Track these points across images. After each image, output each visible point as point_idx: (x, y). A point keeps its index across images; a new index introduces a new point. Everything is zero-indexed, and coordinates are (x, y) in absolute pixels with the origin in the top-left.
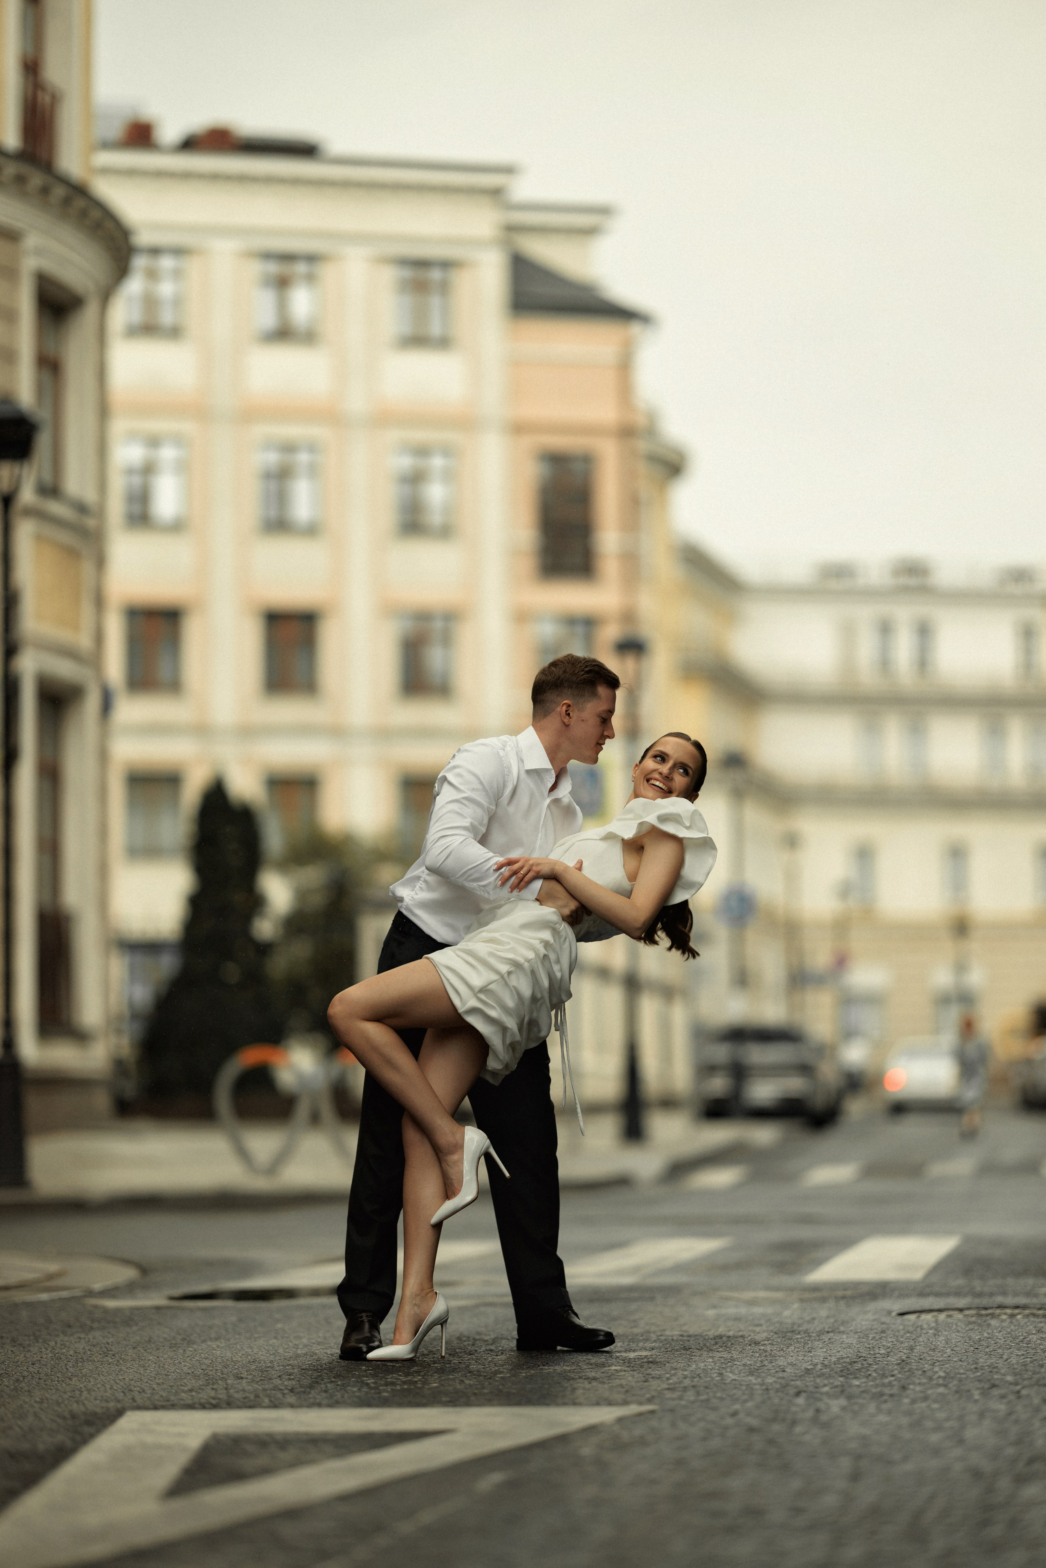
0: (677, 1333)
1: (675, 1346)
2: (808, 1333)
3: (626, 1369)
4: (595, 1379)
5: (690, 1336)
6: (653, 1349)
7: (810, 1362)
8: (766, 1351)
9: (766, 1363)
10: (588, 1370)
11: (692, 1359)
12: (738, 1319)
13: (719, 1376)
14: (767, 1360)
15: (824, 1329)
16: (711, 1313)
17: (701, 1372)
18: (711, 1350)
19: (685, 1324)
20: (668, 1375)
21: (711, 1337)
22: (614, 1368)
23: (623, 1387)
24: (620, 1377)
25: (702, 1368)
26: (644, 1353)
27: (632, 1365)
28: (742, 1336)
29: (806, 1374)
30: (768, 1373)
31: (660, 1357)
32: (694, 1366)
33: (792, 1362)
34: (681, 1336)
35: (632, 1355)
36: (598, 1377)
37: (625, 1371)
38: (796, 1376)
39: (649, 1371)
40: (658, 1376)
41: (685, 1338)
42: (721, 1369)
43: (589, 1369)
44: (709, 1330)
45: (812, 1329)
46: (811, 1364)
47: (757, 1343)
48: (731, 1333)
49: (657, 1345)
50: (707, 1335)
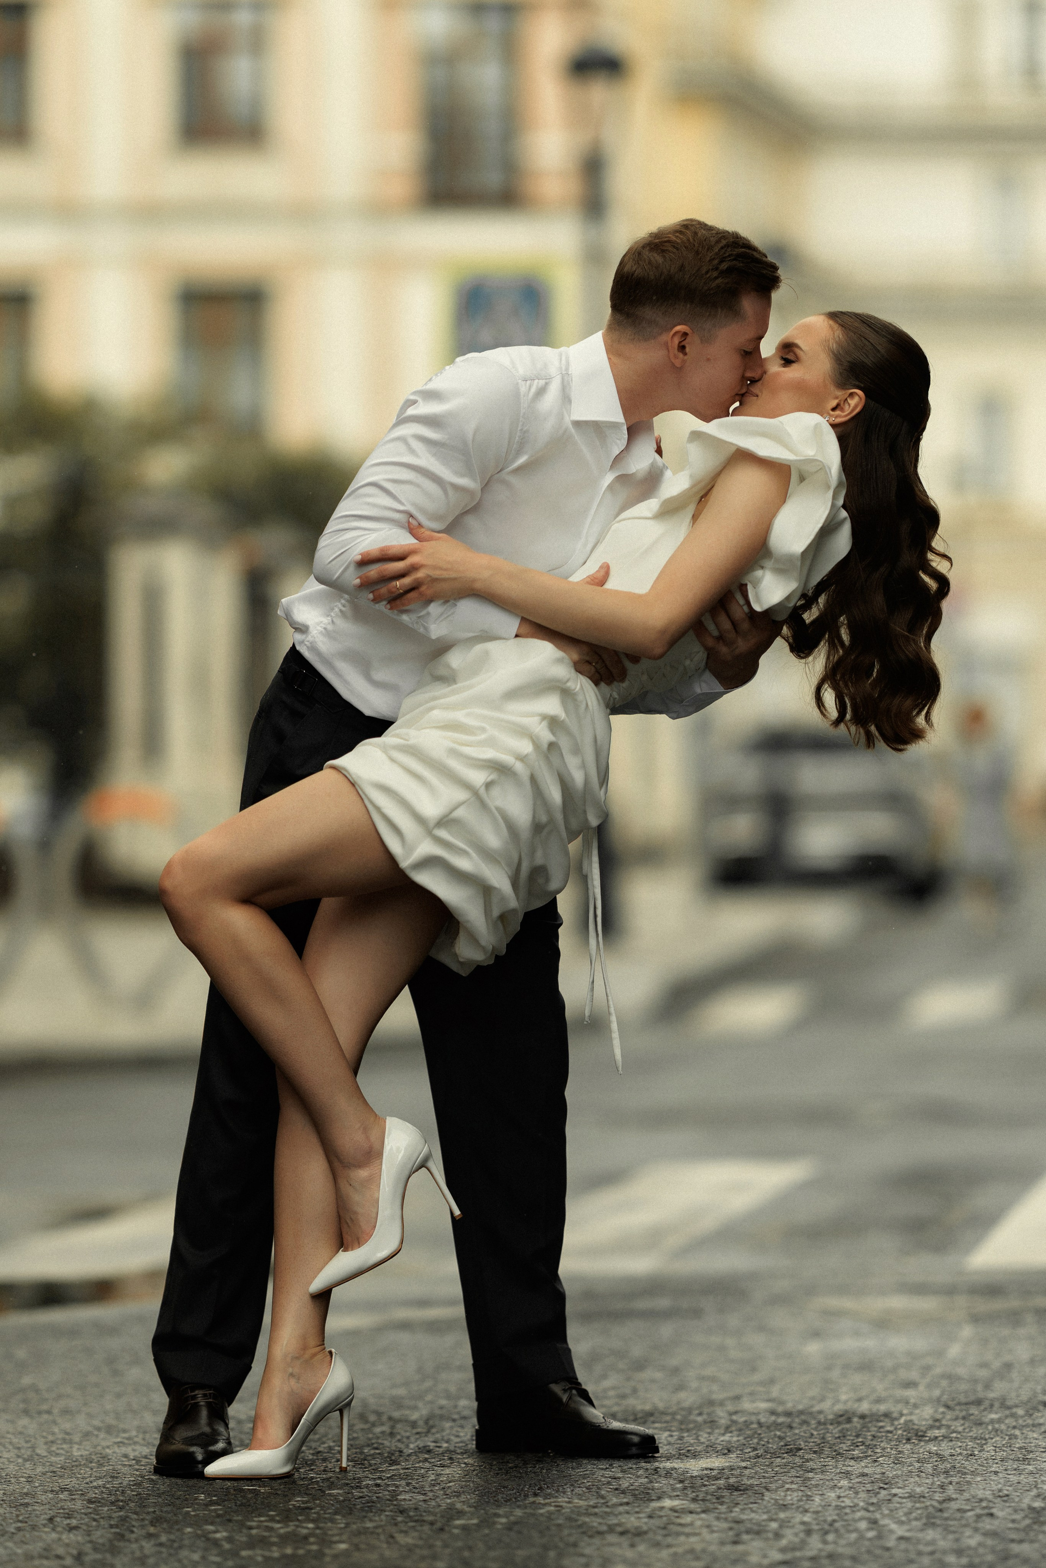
0: (764, 1405)
1: (768, 1442)
2: (1009, 1408)
3: (693, 1506)
4: (639, 1533)
5: (788, 1414)
6: (729, 1451)
7: (1034, 1492)
8: (941, 1458)
9: (951, 1491)
10: (621, 1509)
11: (809, 1479)
12: (866, 1366)
13: (872, 1529)
14: (951, 1483)
15: (1035, 1397)
16: (813, 1348)
17: (835, 1517)
18: (839, 1454)
19: (772, 1381)
20: (774, 1525)
21: (831, 1417)
22: (667, 1503)
23: (697, 1558)
24: (687, 1530)
25: (834, 1504)
26: (717, 1462)
27: (701, 1496)
28: (886, 1415)
29: (1035, 1523)
30: (964, 1522)
31: (747, 1472)
32: (817, 1499)
33: (1000, 1491)
34: (773, 1413)
35: (695, 1466)
36: (645, 1528)
37: (691, 1512)
38: (1017, 1529)
39: (736, 1512)
40: (755, 1528)
41: (781, 1420)
42: (871, 1508)
43: (621, 1504)
44: (822, 1399)
45: (1013, 1395)
46: (1038, 1496)
47: (920, 1436)
48: (864, 1407)
49: (735, 1439)
50: (820, 1412)
